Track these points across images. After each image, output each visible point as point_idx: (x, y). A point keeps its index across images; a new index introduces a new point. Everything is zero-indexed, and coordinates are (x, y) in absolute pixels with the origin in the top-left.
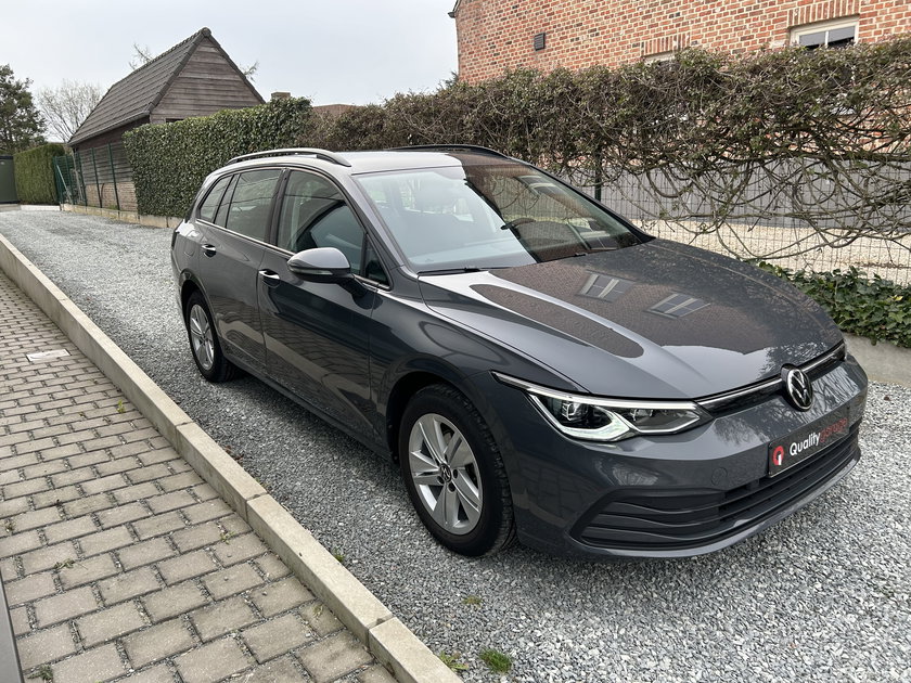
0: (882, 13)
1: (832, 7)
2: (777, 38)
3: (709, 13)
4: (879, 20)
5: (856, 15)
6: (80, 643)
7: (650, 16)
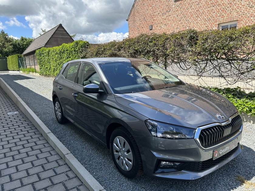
0: (244, 20)
2: (215, 27)
3: (197, 20)
4: (243, 22)
5: (237, 20)
7: (181, 21)
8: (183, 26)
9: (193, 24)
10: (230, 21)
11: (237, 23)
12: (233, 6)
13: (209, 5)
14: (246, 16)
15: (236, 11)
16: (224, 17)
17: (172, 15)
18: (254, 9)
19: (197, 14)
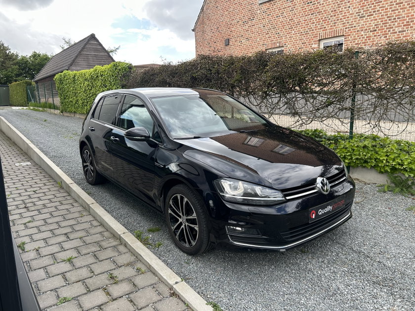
0: (352, 35)
3: (290, 33)
5: (343, 35)
6: (32, 240)
7: (268, 33)
8: (271, 41)
9: (285, 38)
10: (334, 37)
11: (343, 38)
12: (338, 15)
13: (306, 11)
14: (354, 29)
15: (342, 21)
16: (327, 30)
17: (257, 25)
18: (366, 19)
19: (290, 24)
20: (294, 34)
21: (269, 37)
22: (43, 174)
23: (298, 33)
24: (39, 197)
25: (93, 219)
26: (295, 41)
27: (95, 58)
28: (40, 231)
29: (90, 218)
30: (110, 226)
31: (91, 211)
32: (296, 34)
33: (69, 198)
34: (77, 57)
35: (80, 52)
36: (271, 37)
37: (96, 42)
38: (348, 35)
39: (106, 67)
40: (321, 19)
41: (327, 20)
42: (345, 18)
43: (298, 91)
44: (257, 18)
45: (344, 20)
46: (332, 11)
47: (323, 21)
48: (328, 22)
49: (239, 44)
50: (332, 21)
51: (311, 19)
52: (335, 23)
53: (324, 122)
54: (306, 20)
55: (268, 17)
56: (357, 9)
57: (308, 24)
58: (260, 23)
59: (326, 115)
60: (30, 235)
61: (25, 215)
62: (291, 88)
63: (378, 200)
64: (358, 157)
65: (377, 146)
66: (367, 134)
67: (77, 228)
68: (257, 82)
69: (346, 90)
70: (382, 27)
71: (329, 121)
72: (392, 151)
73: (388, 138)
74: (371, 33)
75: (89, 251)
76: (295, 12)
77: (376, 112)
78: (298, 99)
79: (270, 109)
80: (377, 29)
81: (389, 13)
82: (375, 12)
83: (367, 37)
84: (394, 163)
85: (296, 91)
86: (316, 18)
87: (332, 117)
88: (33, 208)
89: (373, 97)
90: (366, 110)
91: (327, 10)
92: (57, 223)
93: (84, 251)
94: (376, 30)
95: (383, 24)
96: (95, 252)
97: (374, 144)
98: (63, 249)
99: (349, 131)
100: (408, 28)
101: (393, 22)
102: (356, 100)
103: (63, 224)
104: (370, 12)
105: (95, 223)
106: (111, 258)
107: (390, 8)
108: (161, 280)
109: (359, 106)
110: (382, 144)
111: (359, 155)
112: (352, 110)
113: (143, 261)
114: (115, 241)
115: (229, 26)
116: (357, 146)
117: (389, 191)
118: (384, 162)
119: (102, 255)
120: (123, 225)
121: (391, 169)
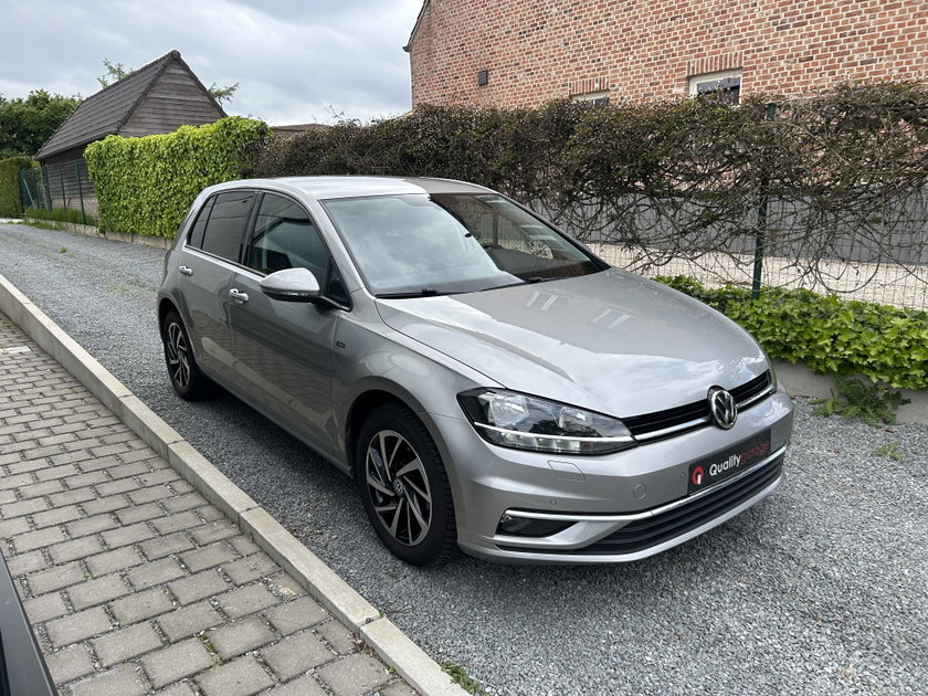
0: (761, 67)
1: (721, 61)
2: (679, 86)
3: (624, 60)
4: (758, 73)
5: (741, 68)
6: (34, 526)
7: (576, 60)
8: (582, 78)
9: (612, 72)
10: (721, 71)
11: (739, 75)
12: (729, 22)
13: (659, 12)
14: (766, 55)
15: (738, 37)
16: (705, 55)
17: (550, 39)
18: (791, 33)
19: (625, 40)
20: (632, 63)
21: (577, 69)
22: (60, 375)
23: (643, 61)
24: (49, 428)
25: (175, 477)
26: (635, 77)
27: (180, 108)
28: (52, 505)
29: (169, 475)
30: (216, 493)
31: (172, 459)
32: (638, 62)
33: (119, 429)
34: (137, 104)
35: (145, 93)
36: (581, 68)
37: (182, 72)
38: (751, 68)
39: (206, 129)
40: (694, 30)
41: (704, 33)
42: (744, 30)
43: (640, 191)
44: (551, 25)
45: (744, 33)
46: (717, 14)
47: (697, 34)
48: (708, 37)
49: (511, 82)
50: (716, 36)
51: (670, 30)
52: (723, 40)
53: (698, 261)
54: (660, 32)
55: (575, 24)
56: (772, 10)
57: (665, 42)
58: (559, 37)
59: (701, 245)
60: (29, 516)
61: (15, 469)
62: (626, 184)
63: (812, 433)
64: (770, 338)
65: (813, 315)
66: (790, 288)
67: (139, 498)
68: (551, 170)
69: (748, 190)
70: (825, 50)
71: (709, 259)
72: (843, 326)
73: (835, 297)
74: (802, 64)
75: (166, 550)
76: (634, 13)
77: (811, 239)
78: (642, 208)
79: (578, 231)
80: (815, 56)
81: (841, 21)
82: (810, 16)
83: (792, 73)
84: (847, 352)
85: (635, 190)
86: (681, 27)
87: (715, 248)
88: (35, 454)
89: (807, 206)
90: (789, 234)
91: (707, 11)
92: (92, 486)
93: (155, 552)
94: (811, 58)
95: (827, 44)
96: (181, 552)
97: (805, 309)
98: (106, 548)
99: (751, 281)
100: (882, 54)
101: (849, 40)
102: (768, 213)
103: (107, 489)
104: (800, 18)
105: (181, 487)
106: (218, 566)
107: (844, 10)
108: (335, 615)
109: (774, 227)
110: (822, 309)
111: (773, 334)
112: (759, 234)
113: (292, 573)
114: (227, 527)
115: (487, 41)
116: (770, 315)
117: (837, 413)
118: (828, 350)
119: (198, 560)
120: (247, 492)
121: (839, 366)
